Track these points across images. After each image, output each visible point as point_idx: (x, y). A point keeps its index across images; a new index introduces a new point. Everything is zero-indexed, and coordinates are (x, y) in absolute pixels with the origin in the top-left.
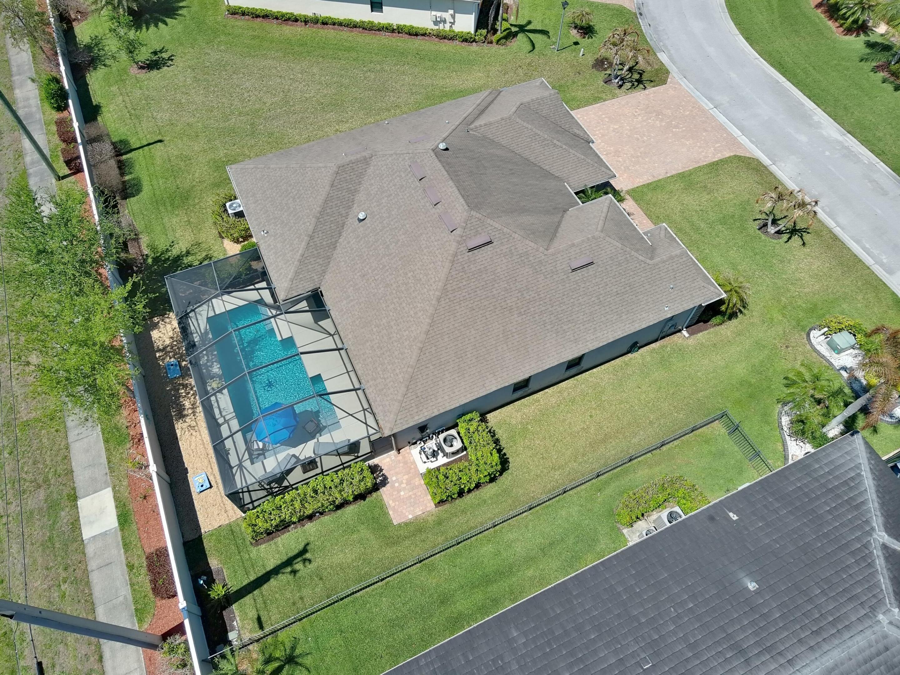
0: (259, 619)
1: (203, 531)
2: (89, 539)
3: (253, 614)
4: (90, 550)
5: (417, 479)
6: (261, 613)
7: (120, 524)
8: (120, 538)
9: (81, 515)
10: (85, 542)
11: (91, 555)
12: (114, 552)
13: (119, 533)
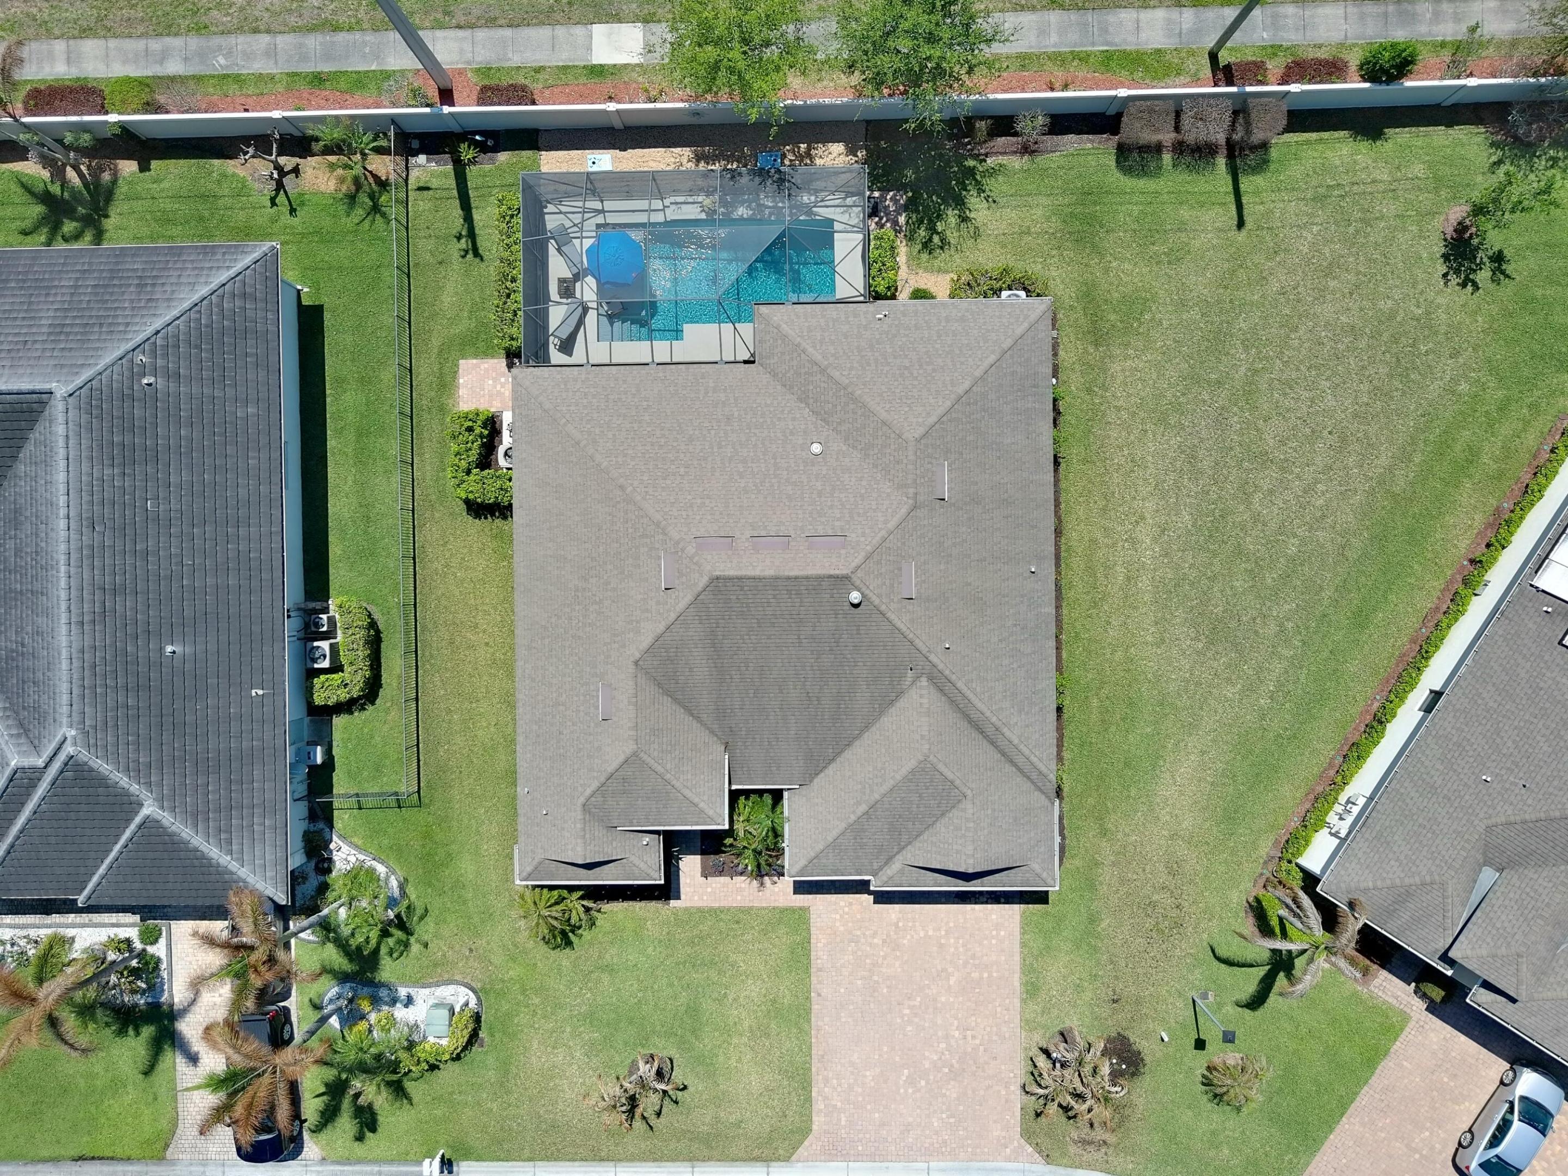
0: (428, 189)
1: (543, 153)
2: (591, 31)
3: (434, 183)
4: (579, 31)
5: (499, 405)
6: (431, 192)
7: (594, 67)
8: (576, 63)
9: (624, 25)
10: (589, 26)
11: (572, 31)
12: (564, 56)
13: (582, 64)
